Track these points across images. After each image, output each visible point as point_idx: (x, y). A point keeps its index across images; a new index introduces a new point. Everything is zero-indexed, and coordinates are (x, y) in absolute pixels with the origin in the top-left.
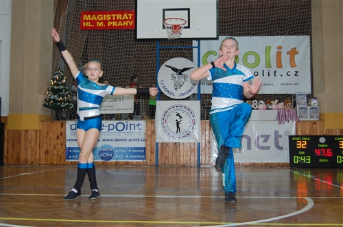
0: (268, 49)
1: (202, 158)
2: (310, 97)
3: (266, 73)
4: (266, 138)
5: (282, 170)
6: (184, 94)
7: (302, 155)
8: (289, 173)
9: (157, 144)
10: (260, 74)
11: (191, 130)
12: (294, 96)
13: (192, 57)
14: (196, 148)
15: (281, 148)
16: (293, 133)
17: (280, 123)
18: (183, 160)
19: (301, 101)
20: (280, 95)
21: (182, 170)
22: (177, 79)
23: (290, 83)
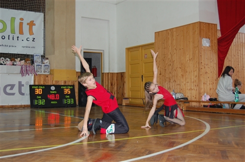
0: (13, 20)
2: (43, 57)
3: (11, 38)
4: (12, 86)
5: (24, 110)
7: (39, 99)
10: (7, 37)
12: (32, 56)
15: (23, 94)
16: (32, 83)
17: (22, 75)
19: (37, 60)
20: (21, 54)
23: (29, 46)
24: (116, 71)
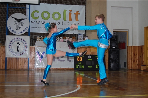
0: (65, 11)
1: (30, 66)
2: (84, 36)
3: (64, 23)
5: (70, 72)
6: (21, 32)
7: (80, 64)
8: (73, 73)
9: (6, 58)
10: (61, 23)
11: (25, 51)
12: (77, 35)
13: (26, 13)
14: (27, 60)
15: (70, 61)
17: (70, 48)
18: (20, 67)
19: (80, 38)
20: (70, 34)
21: (19, 72)
22: (18, 24)
23: (75, 29)
24: (138, 45)
